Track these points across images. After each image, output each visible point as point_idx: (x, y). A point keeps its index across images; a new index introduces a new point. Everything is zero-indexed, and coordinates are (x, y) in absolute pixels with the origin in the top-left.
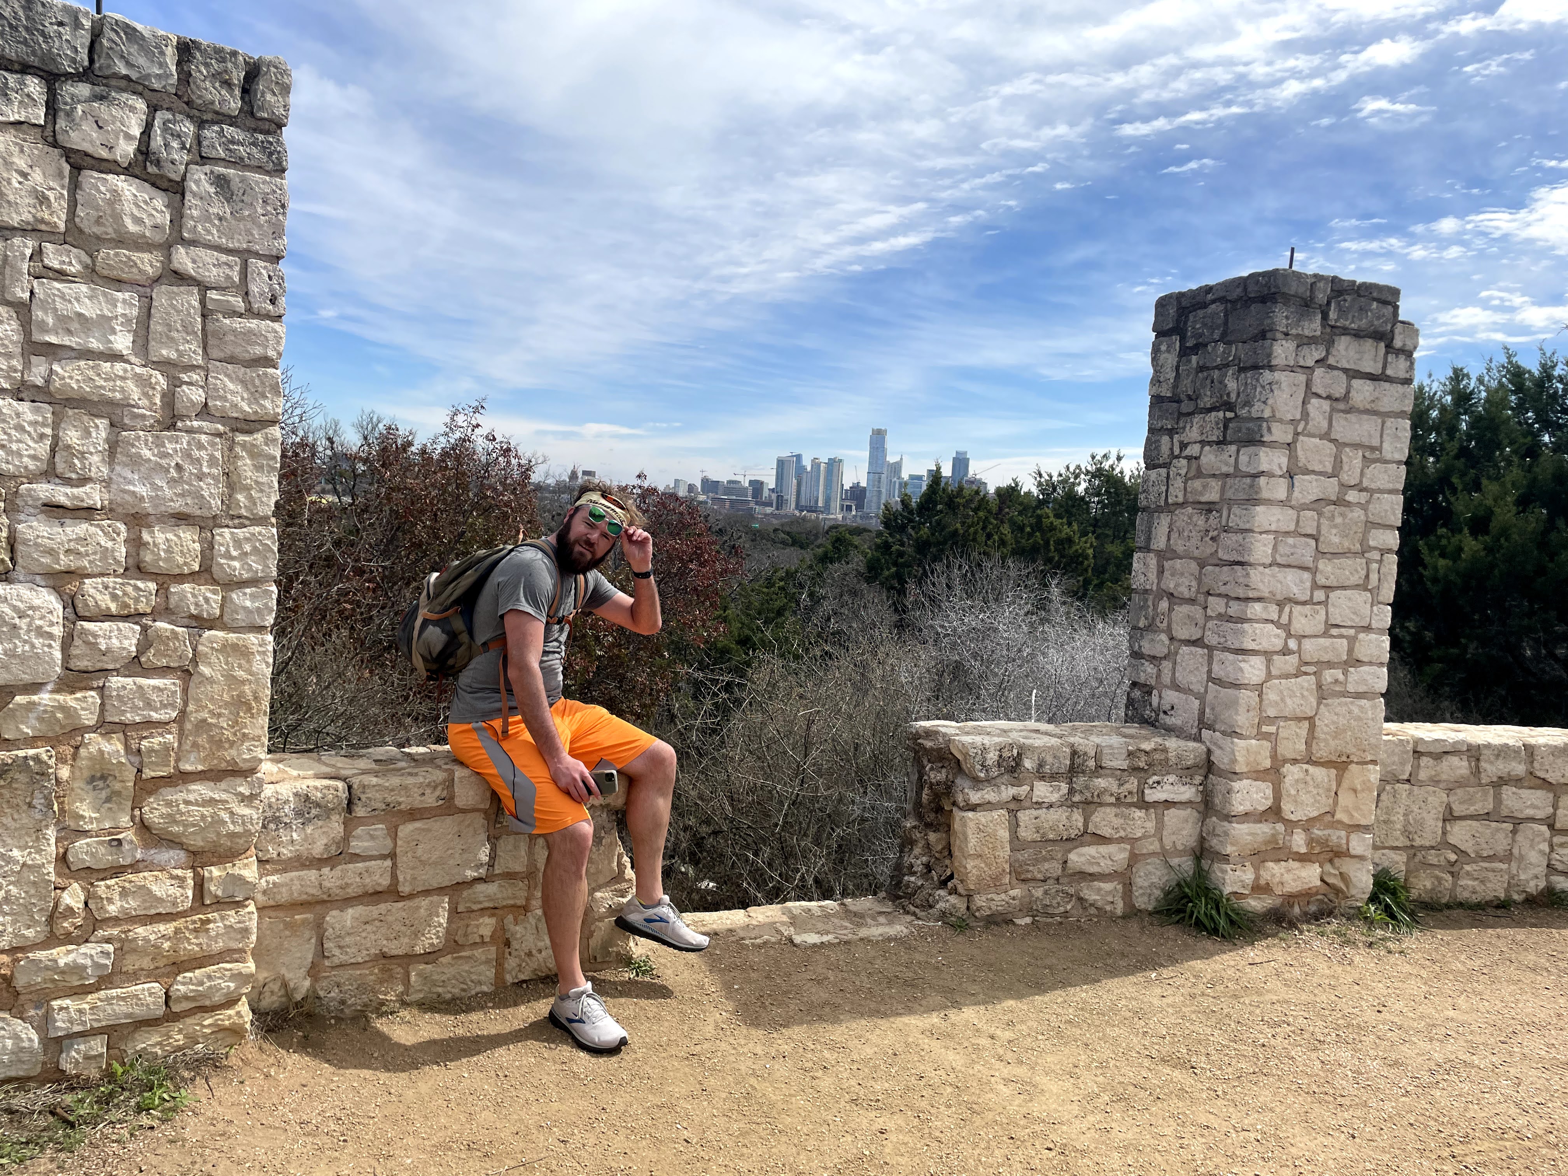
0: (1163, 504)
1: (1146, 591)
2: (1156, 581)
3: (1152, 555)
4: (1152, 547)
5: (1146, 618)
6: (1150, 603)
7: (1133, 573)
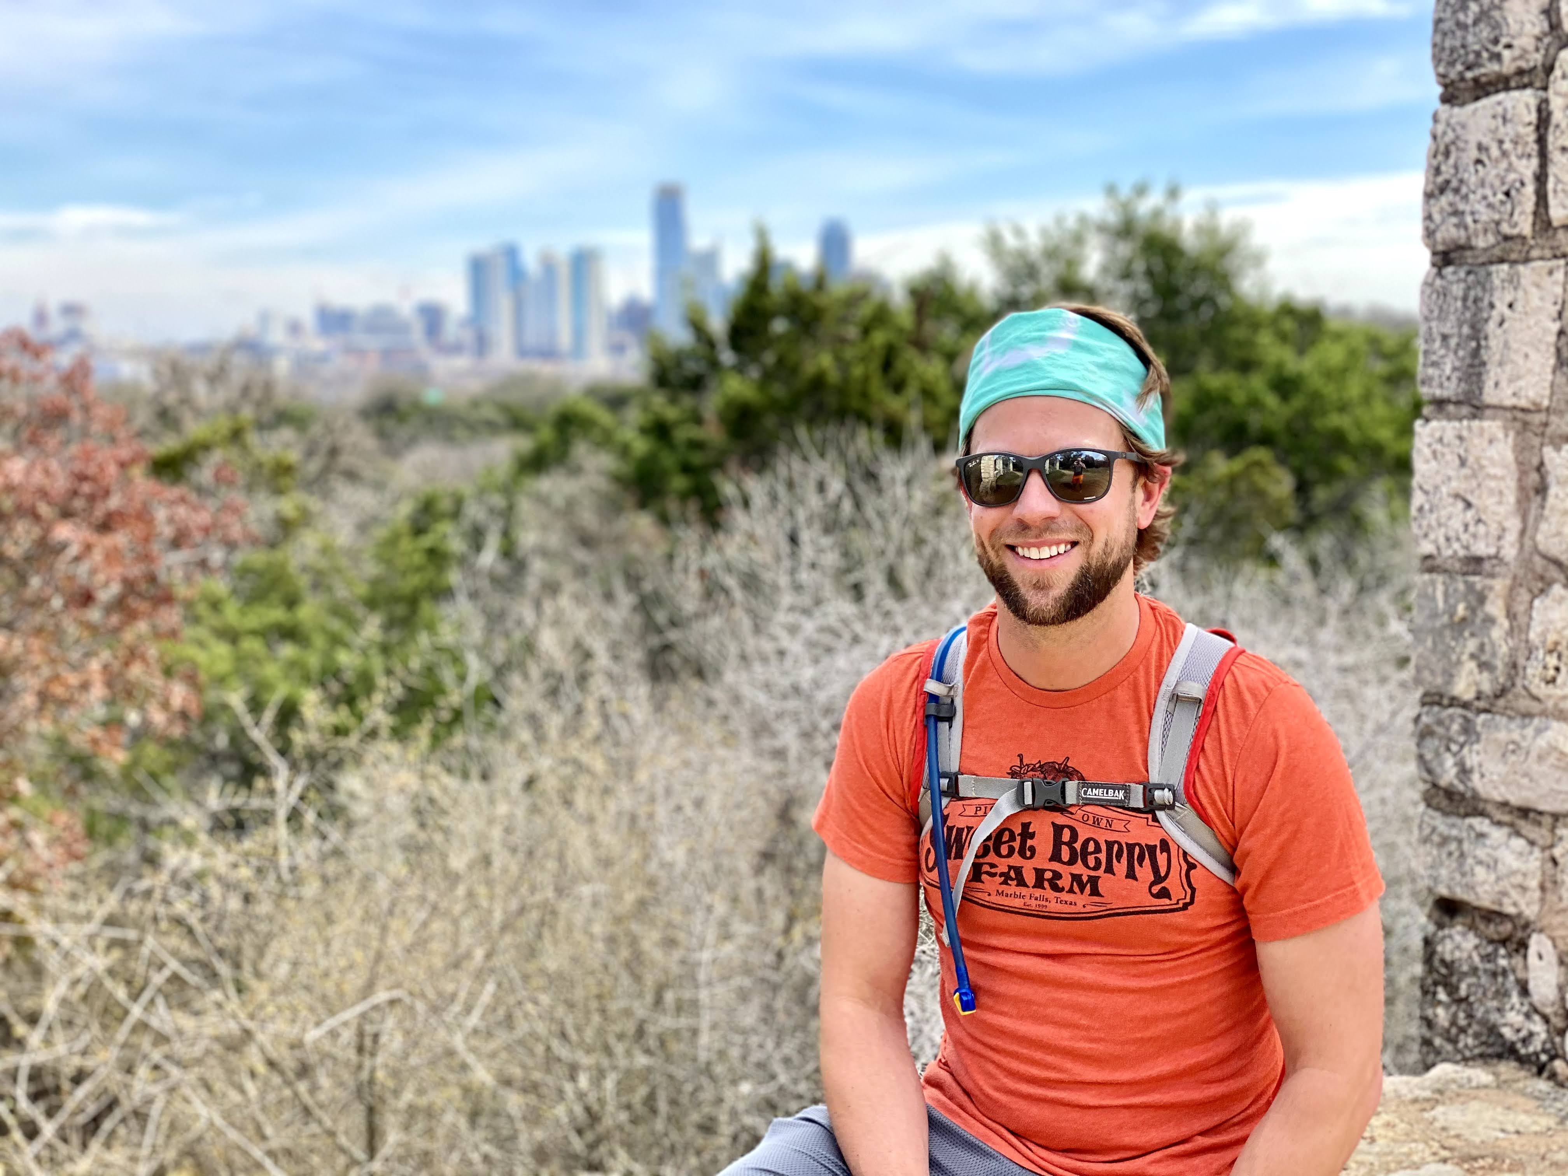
0: (1525, 225)
1: (1474, 563)
2: (1514, 524)
3: (1492, 426)
4: (1490, 396)
5: (1484, 666)
6: (1495, 607)
7: (1418, 499)
